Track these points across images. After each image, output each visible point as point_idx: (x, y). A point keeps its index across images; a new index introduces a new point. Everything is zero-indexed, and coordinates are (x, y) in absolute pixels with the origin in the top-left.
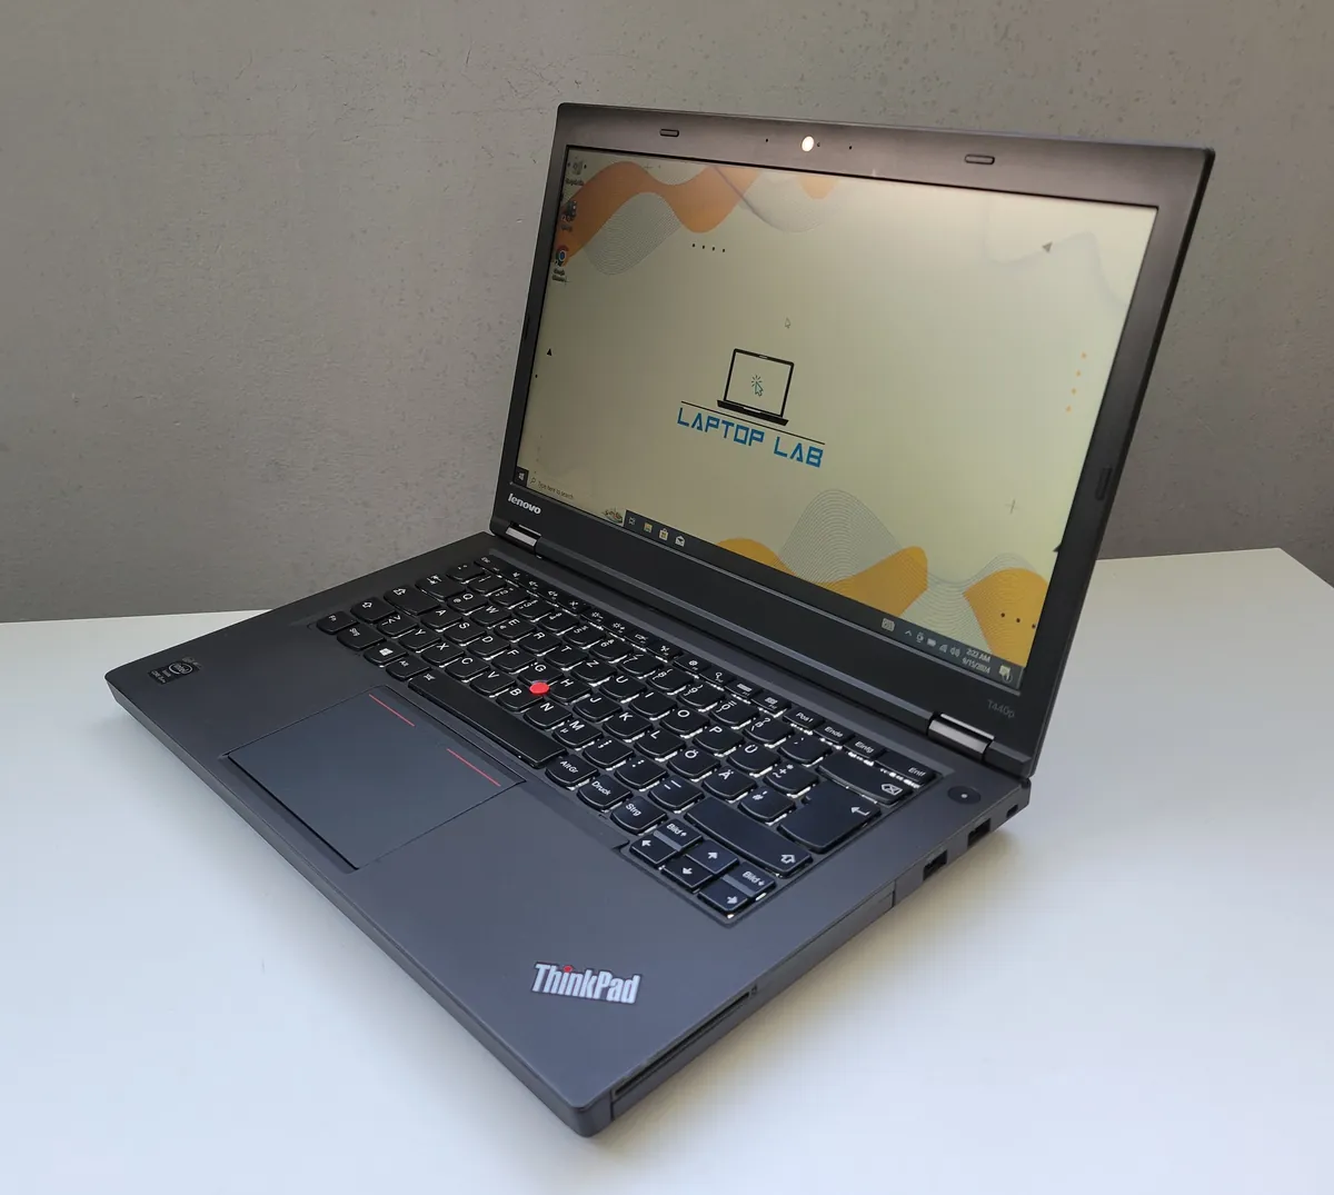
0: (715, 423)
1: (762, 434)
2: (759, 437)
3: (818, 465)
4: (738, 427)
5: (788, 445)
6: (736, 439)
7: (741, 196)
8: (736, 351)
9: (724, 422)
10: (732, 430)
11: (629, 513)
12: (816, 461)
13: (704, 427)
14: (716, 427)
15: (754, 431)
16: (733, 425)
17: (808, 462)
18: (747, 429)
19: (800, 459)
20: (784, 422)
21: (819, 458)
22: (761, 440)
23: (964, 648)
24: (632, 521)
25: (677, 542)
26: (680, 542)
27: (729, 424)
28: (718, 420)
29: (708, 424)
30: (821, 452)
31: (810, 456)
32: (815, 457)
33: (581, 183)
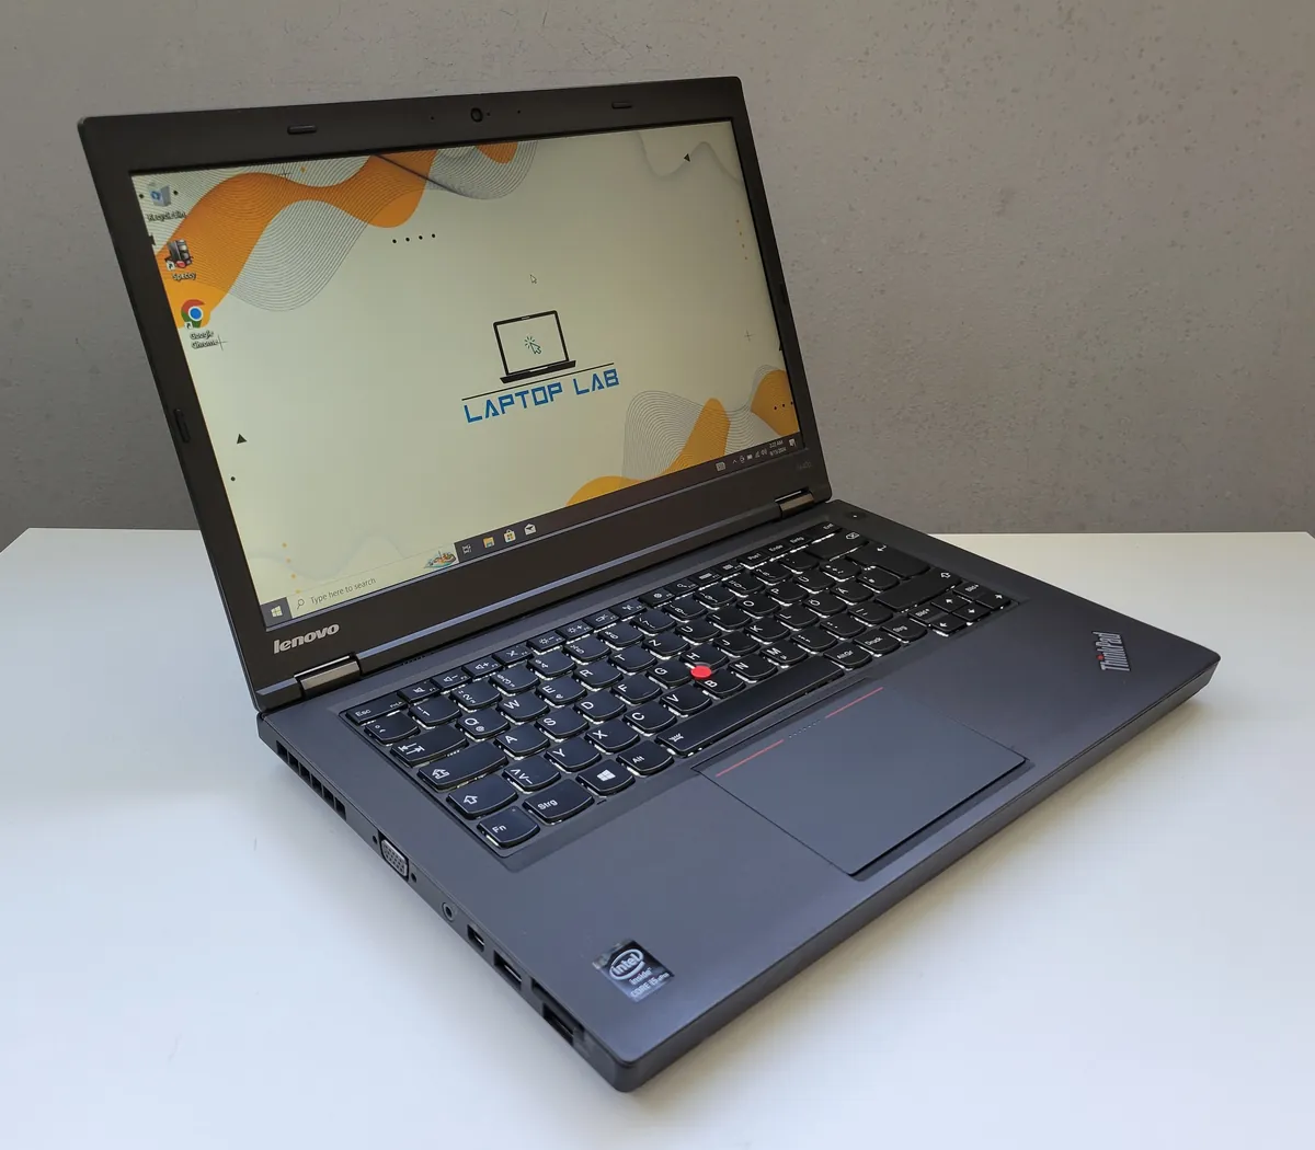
0: (509, 400)
1: (559, 384)
2: (557, 388)
3: (617, 383)
4: (534, 391)
5: (585, 381)
6: (537, 403)
7: (427, 179)
8: (496, 325)
9: (517, 395)
10: (529, 398)
11: (459, 545)
12: (614, 381)
13: (499, 410)
14: (512, 402)
15: (549, 387)
16: (527, 392)
17: (608, 385)
18: (543, 388)
19: (601, 387)
20: (573, 364)
21: (615, 377)
22: (560, 391)
23: (765, 445)
24: (467, 549)
25: (528, 532)
26: (530, 530)
27: (522, 394)
28: (510, 396)
29: (503, 405)
30: (614, 371)
31: (607, 379)
32: (612, 378)
33: (179, 215)
